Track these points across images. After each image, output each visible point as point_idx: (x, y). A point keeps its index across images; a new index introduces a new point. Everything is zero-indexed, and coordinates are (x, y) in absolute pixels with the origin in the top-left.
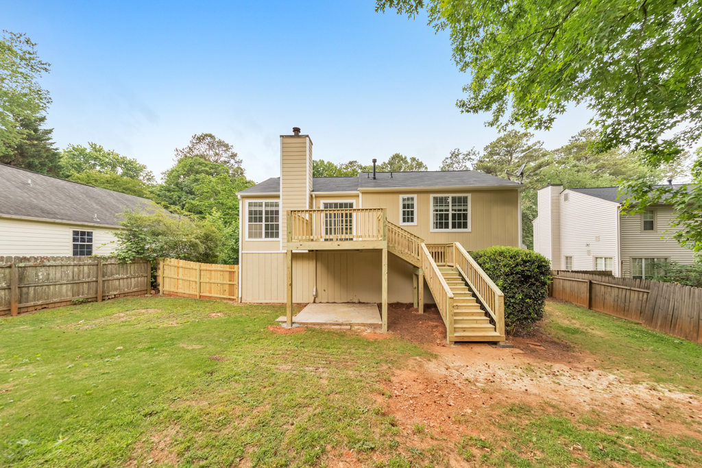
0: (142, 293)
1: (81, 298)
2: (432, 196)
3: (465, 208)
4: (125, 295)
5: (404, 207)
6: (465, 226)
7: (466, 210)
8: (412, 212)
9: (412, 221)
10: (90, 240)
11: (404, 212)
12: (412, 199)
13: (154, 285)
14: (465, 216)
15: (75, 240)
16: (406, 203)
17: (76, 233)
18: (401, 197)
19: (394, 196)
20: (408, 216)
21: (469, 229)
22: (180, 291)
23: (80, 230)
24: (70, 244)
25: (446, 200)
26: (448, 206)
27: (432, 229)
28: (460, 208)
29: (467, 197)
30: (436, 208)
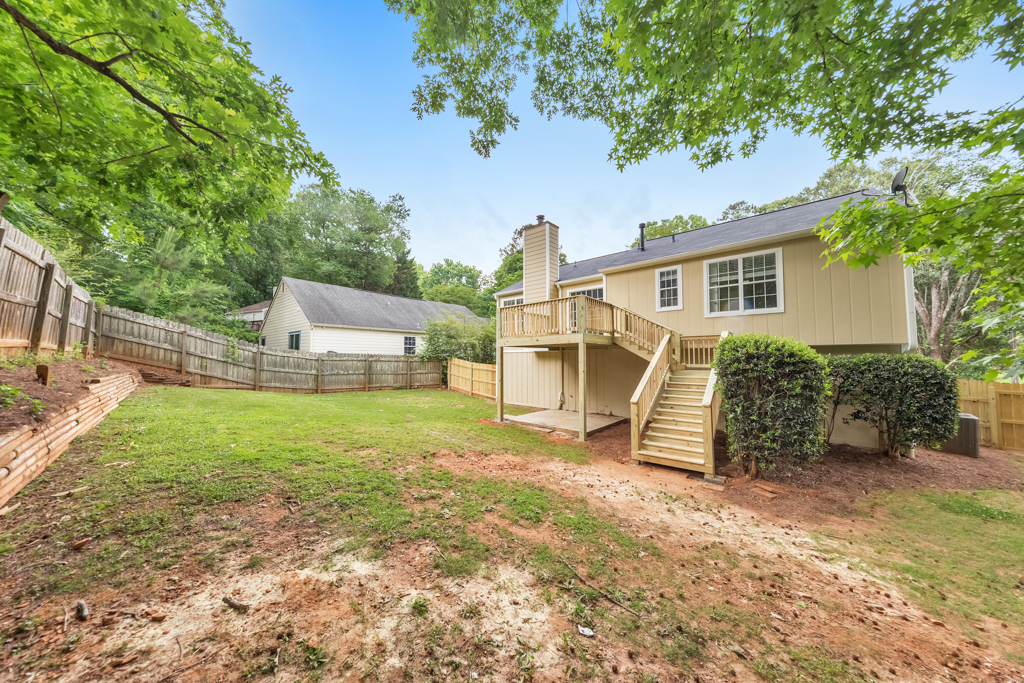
0: (434, 387)
1: (398, 385)
2: (706, 263)
3: (770, 273)
4: (425, 386)
5: (662, 285)
6: (772, 302)
7: (773, 276)
8: (675, 291)
9: (676, 304)
10: (414, 344)
11: (662, 292)
12: (675, 272)
13: (444, 382)
14: (772, 287)
15: (406, 344)
16: (665, 279)
17: (406, 338)
18: (658, 271)
19: (649, 272)
20: (669, 296)
21: (780, 307)
22: (460, 387)
23: (408, 336)
24: (403, 346)
25: (733, 265)
26: (737, 274)
27: (707, 313)
28: (759, 274)
29: (774, 254)
30: (714, 280)
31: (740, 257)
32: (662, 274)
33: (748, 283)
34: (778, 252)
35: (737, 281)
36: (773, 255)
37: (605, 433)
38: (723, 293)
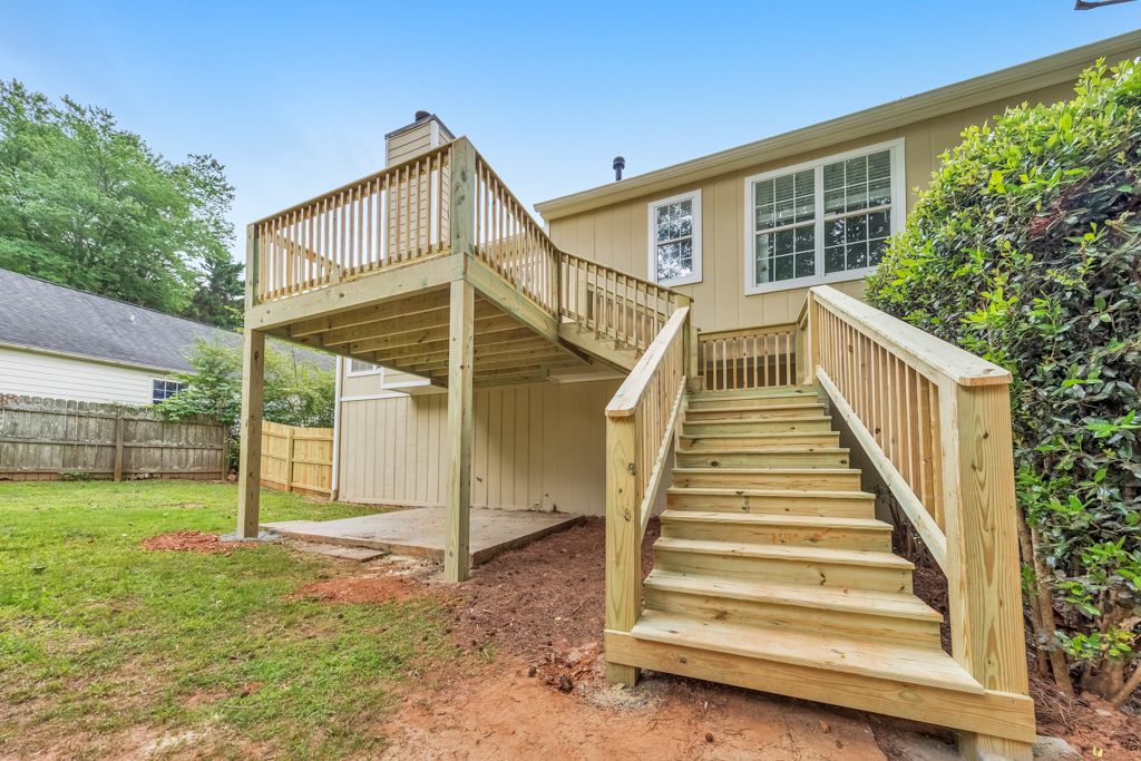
2: (750, 183)
3: (879, 193)
5: (663, 234)
7: (883, 200)
8: (687, 245)
11: (661, 248)
12: (688, 205)
13: (234, 468)
14: (881, 222)
17: (159, 385)
18: (654, 206)
19: (636, 209)
23: (165, 379)
25: (806, 181)
26: (811, 201)
27: (750, 287)
28: (856, 199)
29: (888, 152)
30: (765, 219)
31: (818, 165)
32: (663, 211)
33: (833, 216)
34: (897, 148)
35: (811, 216)
36: (886, 155)
37: (530, 553)
38: (783, 240)
